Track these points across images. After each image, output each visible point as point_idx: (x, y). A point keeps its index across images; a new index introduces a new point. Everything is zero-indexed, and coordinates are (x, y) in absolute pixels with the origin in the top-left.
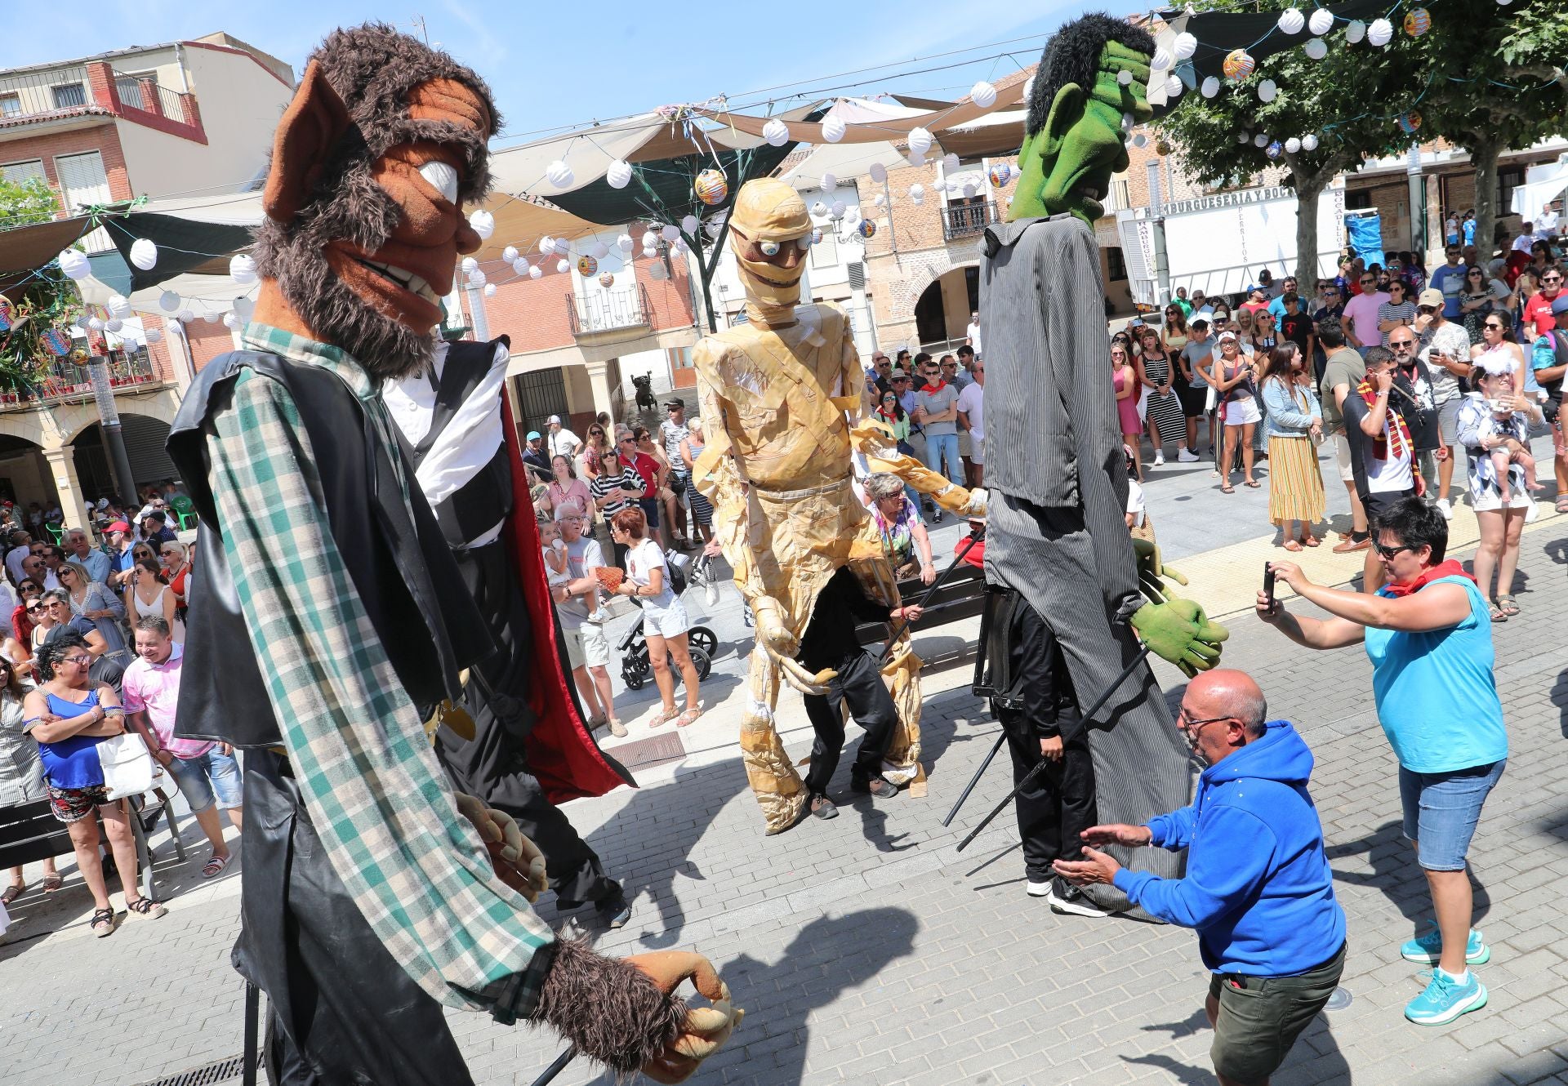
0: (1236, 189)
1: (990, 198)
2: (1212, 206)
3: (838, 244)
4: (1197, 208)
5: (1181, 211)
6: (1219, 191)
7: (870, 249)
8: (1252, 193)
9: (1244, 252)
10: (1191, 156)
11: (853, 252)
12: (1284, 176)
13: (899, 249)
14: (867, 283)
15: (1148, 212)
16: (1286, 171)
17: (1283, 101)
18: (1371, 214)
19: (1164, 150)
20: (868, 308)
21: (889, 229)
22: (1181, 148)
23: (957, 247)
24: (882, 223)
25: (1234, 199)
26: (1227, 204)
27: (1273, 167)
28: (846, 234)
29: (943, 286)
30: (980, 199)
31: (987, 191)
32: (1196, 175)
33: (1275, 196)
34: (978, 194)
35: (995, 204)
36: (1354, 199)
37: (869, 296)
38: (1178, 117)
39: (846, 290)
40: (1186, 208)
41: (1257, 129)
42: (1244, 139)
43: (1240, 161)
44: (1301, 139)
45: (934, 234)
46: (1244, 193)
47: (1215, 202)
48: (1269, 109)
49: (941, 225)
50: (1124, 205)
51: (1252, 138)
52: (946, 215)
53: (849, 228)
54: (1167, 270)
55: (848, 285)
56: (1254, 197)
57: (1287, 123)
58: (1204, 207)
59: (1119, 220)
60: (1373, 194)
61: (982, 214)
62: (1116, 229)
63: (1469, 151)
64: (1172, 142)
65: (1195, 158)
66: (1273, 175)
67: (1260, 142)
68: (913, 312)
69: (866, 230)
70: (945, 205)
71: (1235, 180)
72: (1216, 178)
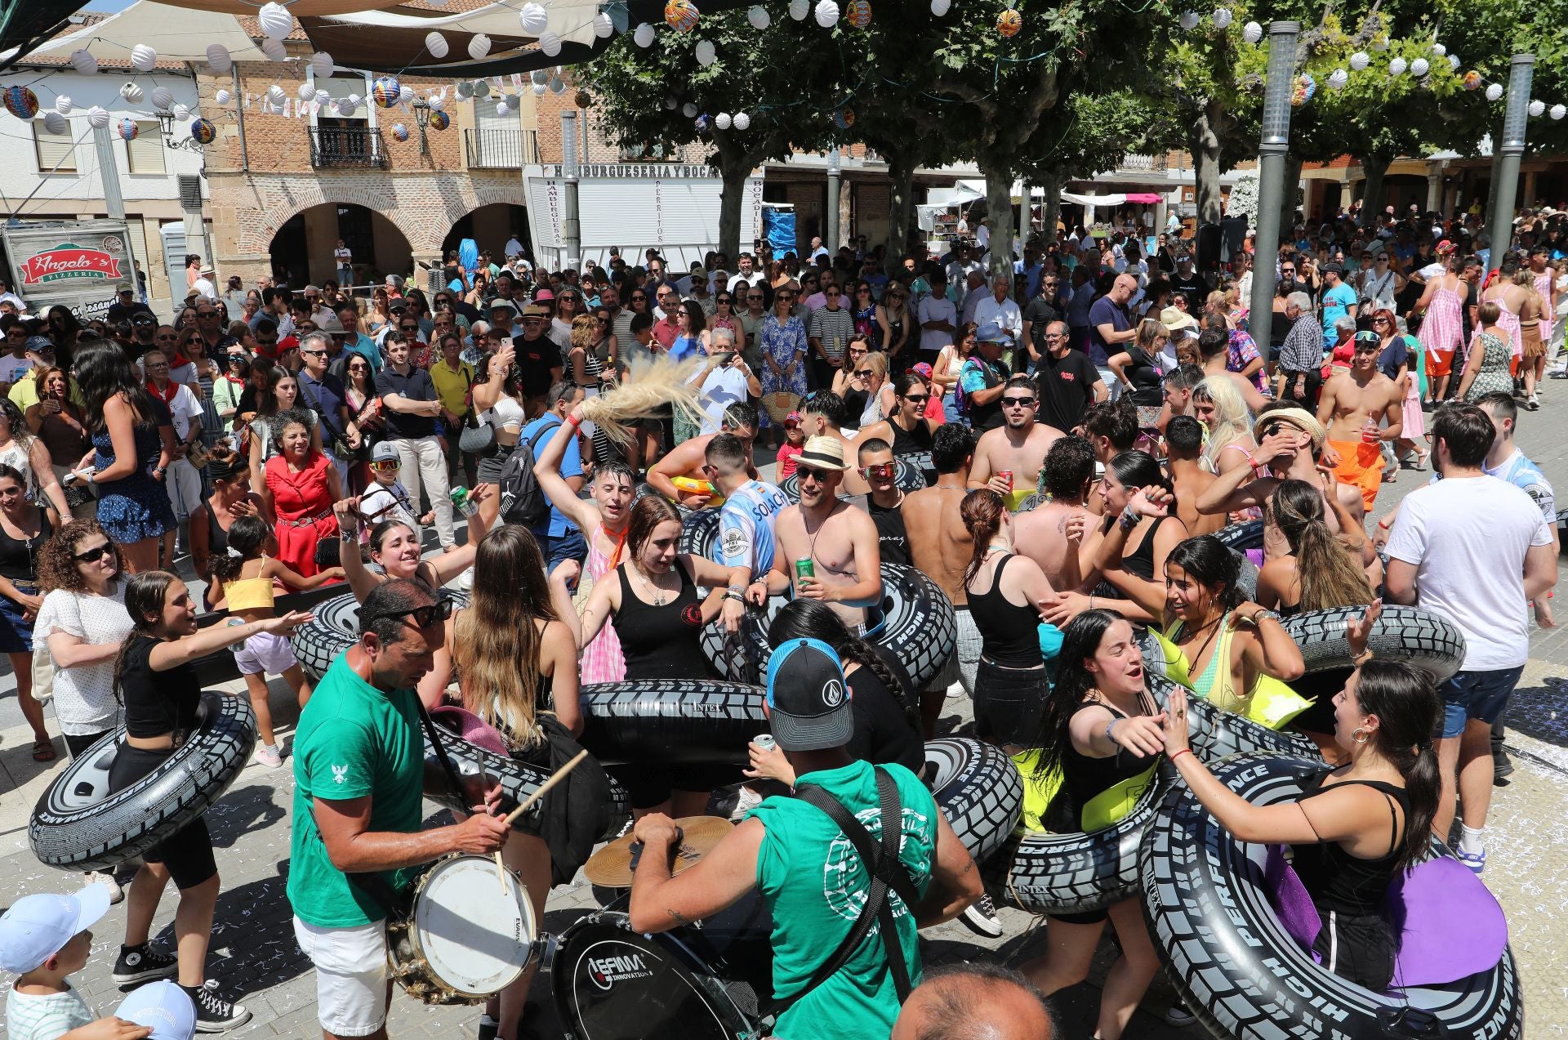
0: (659, 161)
1: (372, 124)
2: (628, 175)
3: (167, 149)
4: (612, 175)
5: (595, 175)
6: (641, 159)
7: (211, 161)
8: (671, 168)
9: (660, 231)
10: (615, 113)
11: (190, 162)
12: (711, 154)
13: (252, 168)
14: (205, 204)
15: (558, 170)
16: (712, 149)
17: (716, 71)
18: (787, 210)
19: (583, 101)
20: (206, 237)
21: (240, 140)
22: (603, 103)
23: (328, 176)
24: (227, 131)
25: (652, 171)
26: (644, 175)
27: (700, 143)
28: (177, 138)
29: (308, 221)
30: (362, 123)
31: (369, 113)
32: (616, 136)
33: (695, 176)
34: (356, 116)
35: (379, 133)
36: (772, 192)
37: (208, 221)
38: (601, 66)
39: (177, 210)
40: (600, 173)
41: (687, 96)
42: (672, 106)
43: (666, 129)
44: (732, 116)
45: (300, 156)
46: (663, 167)
47: (632, 171)
48: (702, 76)
49: (308, 147)
50: (532, 159)
51: (681, 105)
52: (315, 135)
53: (182, 129)
54: (578, 238)
55: (178, 203)
56: (673, 173)
57: (719, 96)
58: (620, 175)
59: (525, 174)
60: (789, 189)
61: (362, 141)
62: (521, 184)
63: (887, 161)
64: (592, 94)
65: (618, 118)
66: (697, 152)
67: (688, 111)
68: (266, 249)
69: (203, 134)
70: (314, 123)
71: (658, 150)
72: (638, 143)
